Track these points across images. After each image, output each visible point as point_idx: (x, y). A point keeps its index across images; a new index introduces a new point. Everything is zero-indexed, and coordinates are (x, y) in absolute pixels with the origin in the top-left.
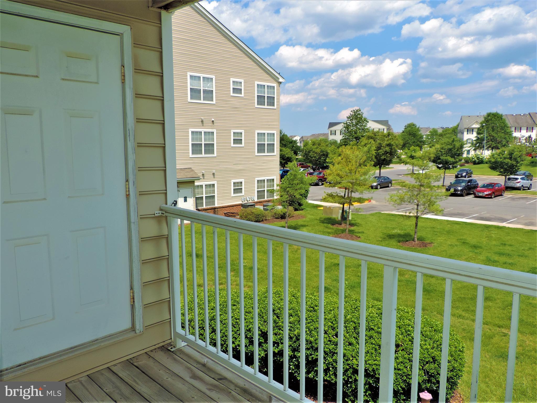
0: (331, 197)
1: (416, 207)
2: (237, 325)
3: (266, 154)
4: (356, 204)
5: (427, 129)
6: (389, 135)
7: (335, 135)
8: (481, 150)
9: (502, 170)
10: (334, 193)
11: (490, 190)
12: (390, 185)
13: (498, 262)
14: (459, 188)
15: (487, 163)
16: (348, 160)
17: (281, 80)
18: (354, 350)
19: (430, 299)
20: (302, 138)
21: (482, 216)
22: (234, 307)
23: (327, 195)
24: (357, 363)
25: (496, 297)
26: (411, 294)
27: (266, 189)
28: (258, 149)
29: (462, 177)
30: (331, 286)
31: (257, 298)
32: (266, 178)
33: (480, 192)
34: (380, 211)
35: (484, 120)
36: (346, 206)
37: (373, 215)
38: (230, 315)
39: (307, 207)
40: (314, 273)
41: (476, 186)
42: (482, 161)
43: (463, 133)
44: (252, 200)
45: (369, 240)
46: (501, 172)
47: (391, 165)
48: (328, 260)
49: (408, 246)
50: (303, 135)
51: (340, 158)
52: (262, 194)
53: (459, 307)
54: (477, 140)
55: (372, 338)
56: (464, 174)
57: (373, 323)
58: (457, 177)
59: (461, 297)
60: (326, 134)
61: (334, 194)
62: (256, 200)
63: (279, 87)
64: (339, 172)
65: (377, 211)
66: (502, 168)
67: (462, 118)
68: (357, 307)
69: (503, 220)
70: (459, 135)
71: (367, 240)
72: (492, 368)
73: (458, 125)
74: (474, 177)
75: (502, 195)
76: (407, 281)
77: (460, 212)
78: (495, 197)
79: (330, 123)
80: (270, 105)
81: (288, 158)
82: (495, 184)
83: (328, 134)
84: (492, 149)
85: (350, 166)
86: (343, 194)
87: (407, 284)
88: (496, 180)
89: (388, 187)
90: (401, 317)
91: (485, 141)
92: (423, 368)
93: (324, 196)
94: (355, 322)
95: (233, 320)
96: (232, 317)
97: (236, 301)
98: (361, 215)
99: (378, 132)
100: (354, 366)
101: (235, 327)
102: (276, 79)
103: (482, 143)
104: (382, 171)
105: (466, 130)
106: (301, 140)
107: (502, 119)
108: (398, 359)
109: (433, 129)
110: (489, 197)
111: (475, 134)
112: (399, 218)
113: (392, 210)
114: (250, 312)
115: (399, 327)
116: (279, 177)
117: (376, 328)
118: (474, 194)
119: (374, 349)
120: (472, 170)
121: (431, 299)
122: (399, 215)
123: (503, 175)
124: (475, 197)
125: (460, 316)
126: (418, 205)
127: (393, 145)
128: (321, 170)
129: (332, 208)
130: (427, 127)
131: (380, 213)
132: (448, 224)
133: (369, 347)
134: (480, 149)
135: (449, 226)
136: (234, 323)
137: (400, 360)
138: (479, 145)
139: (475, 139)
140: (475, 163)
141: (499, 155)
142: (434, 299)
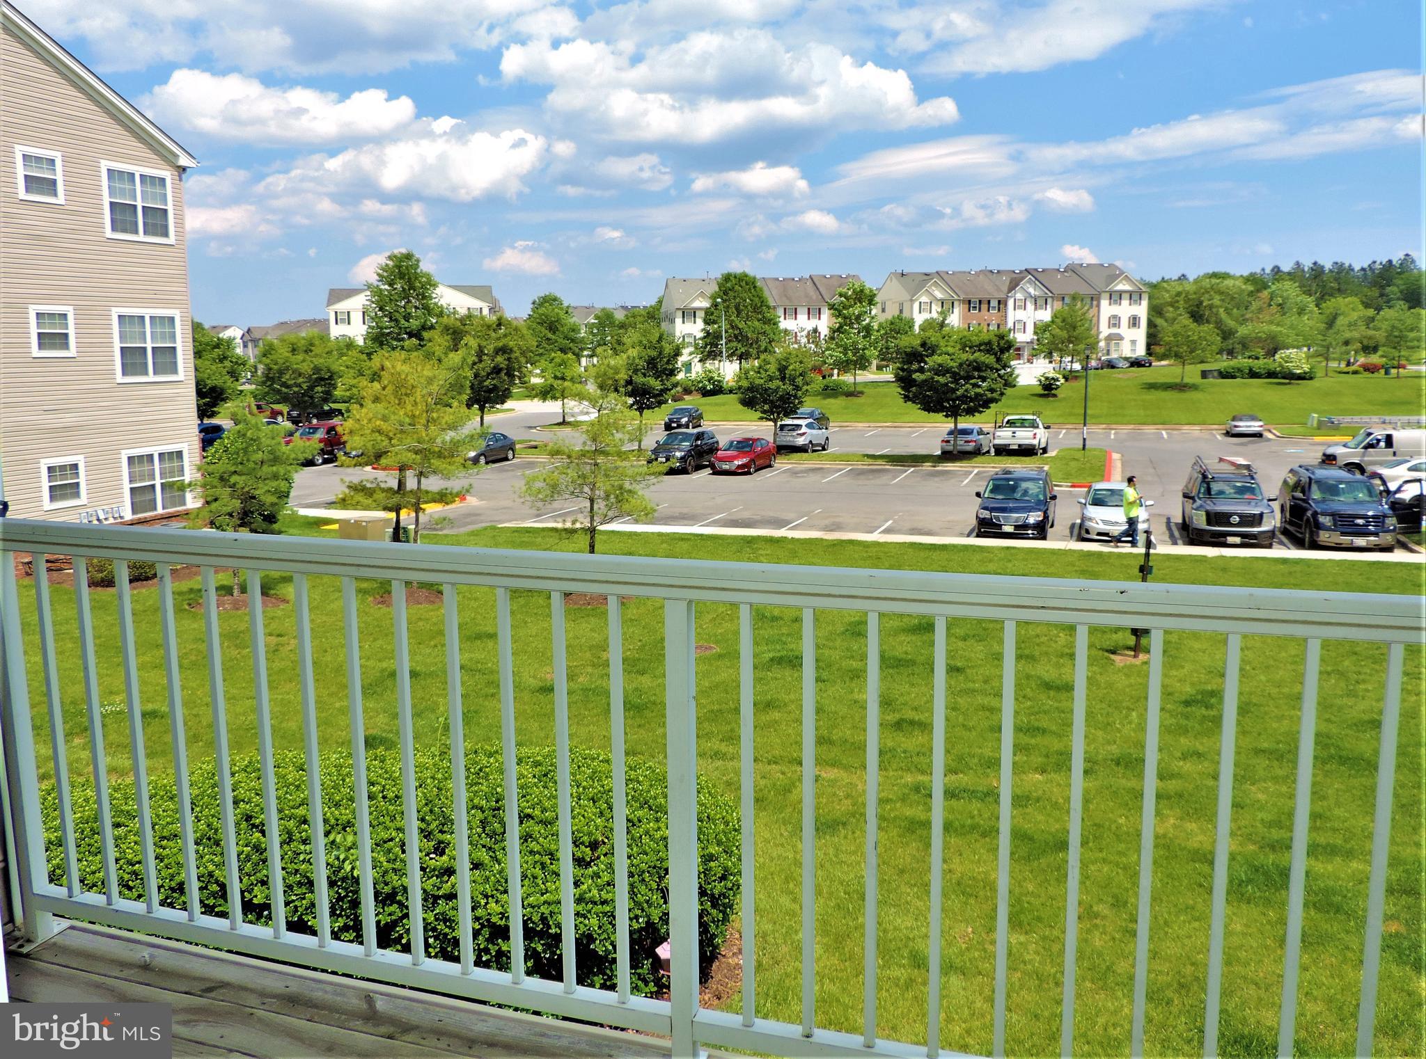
0: (361, 493)
1: (588, 504)
2: (137, 879)
3: (151, 377)
4: (432, 509)
5: (589, 309)
6: (499, 325)
7: (349, 323)
8: (716, 362)
9: (766, 407)
10: (367, 481)
11: (745, 454)
12: (510, 456)
13: (781, 619)
14: (678, 454)
15: (731, 392)
16: (402, 391)
17: (184, 161)
18: (487, 879)
19: (644, 725)
20: (249, 331)
21: (734, 517)
22: (122, 831)
23: (349, 487)
24: (500, 909)
25: (786, 698)
26: (598, 721)
27: (158, 482)
28: (123, 365)
29: (679, 426)
30: (391, 731)
31: (187, 794)
32: (155, 450)
33: (722, 460)
34: (493, 524)
35: (717, 289)
36: (403, 513)
37: (476, 535)
38: (112, 853)
39: (289, 527)
40: (337, 705)
41: (713, 449)
42: (721, 387)
43: (672, 321)
44: (115, 518)
45: (476, 599)
46: (764, 412)
47: (509, 404)
48: (371, 663)
49: (575, 604)
50: (252, 325)
51: (376, 385)
52: (148, 497)
53: (713, 732)
54: (705, 337)
55: (531, 837)
56: (684, 420)
57: (528, 802)
58: (668, 427)
59: (712, 711)
60: (320, 321)
61: (369, 485)
62: (128, 515)
63: (181, 180)
64: (378, 423)
65: (484, 525)
66: (765, 402)
67: (669, 283)
68: (481, 770)
69: (780, 523)
70: (664, 326)
71: (469, 599)
72: (798, 857)
73: (660, 302)
74: (707, 426)
75: (770, 466)
76: (585, 690)
77: (685, 511)
78: (756, 471)
79: (332, 292)
80: (155, 234)
81: (213, 389)
82: (755, 440)
83: (328, 320)
84: (741, 358)
85: (409, 407)
86: (394, 484)
87: (587, 696)
88: (754, 431)
89: (506, 459)
90: (594, 773)
91: (723, 342)
92: (658, 885)
93: (341, 491)
94: (481, 809)
95: (120, 869)
96: (117, 860)
97: (122, 811)
98: (446, 536)
99: (469, 316)
100: (494, 919)
101: (130, 889)
102: (168, 158)
103: (716, 346)
104: (487, 418)
105: (680, 314)
106: (247, 337)
107: (755, 287)
108: (600, 877)
109: (603, 309)
110: (744, 471)
111: (700, 324)
112: (543, 537)
113: (523, 519)
114: (176, 836)
115: (593, 799)
116: (197, 444)
117: (537, 812)
118: (712, 466)
119: (538, 866)
120: (701, 409)
121: (647, 725)
122: (543, 529)
123: (770, 420)
124: (714, 474)
125: (717, 755)
126: (592, 501)
127: (511, 350)
128: (315, 421)
129: (364, 524)
130: (587, 305)
131: (494, 528)
132: (662, 543)
133: (527, 862)
134: (714, 359)
135: (665, 545)
136: (126, 877)
137: (606, 879)
138: (710, 349)
139: (702, 335)
140: (706, 393)
141: (759, 372)
142: (653, 725)
